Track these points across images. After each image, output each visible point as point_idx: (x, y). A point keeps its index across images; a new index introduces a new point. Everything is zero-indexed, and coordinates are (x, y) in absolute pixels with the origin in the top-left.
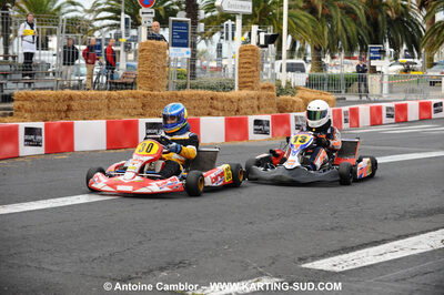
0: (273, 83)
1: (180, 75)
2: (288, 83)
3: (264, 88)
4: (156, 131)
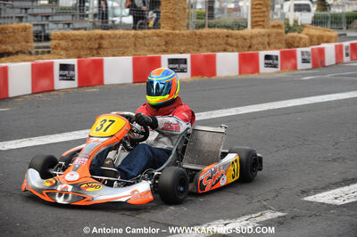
0: (282, 22)
1: (200, 16)
2: (296, 22)
3: (274, 26)
4: (177, 66)
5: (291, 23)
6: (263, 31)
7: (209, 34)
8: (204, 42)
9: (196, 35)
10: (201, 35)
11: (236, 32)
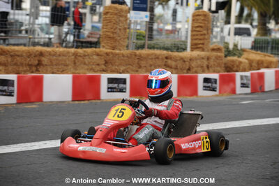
0: (221, 46)
1: (139, 37)
2: (236, 46)
3: (213, 50)
4: (116, 85)
5: (231, 47)
6: (202, 54)
7: (148, 55)
8: (143, 63)
9: (136, 55)
10: (140, 55)
11: (176, 54)
